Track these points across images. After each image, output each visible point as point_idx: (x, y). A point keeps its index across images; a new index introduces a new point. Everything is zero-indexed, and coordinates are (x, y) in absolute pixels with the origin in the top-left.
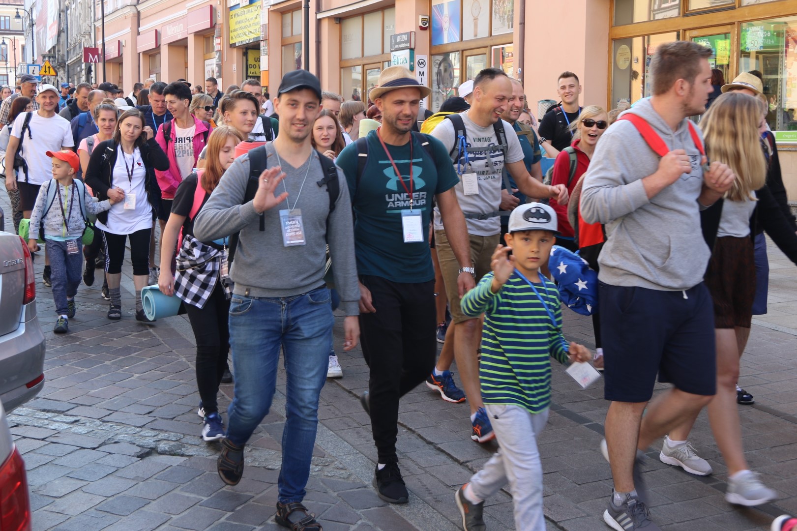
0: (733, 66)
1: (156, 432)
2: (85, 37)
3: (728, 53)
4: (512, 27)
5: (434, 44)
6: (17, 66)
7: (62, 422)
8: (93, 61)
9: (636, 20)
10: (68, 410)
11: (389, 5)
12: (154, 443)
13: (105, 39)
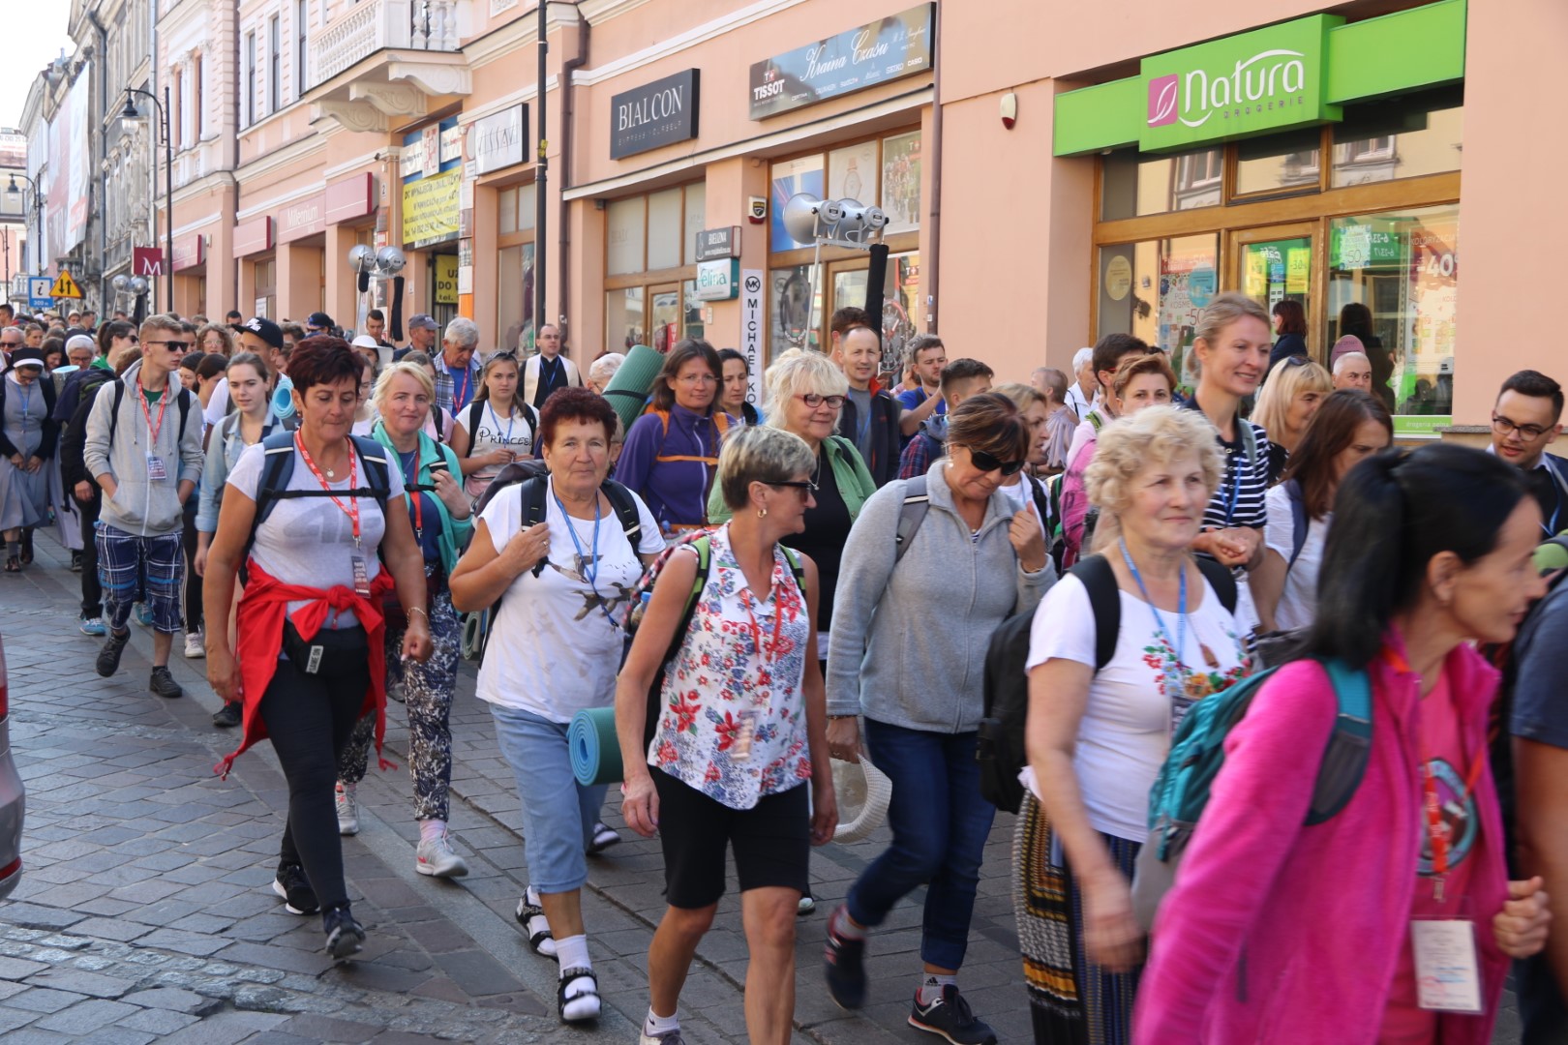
0: (1316, 297)
1: (235, 968)
2: (137, 228)
3: (1307, 272)
4: (918, 220)
5: (775, 249)
6: (10, 279)
7: (57, 947)
8: (152, 272)
9: (1143, 210)
10: (70, 925)
11: (694, 178)
12: (229, 989)
13: (173, 232)
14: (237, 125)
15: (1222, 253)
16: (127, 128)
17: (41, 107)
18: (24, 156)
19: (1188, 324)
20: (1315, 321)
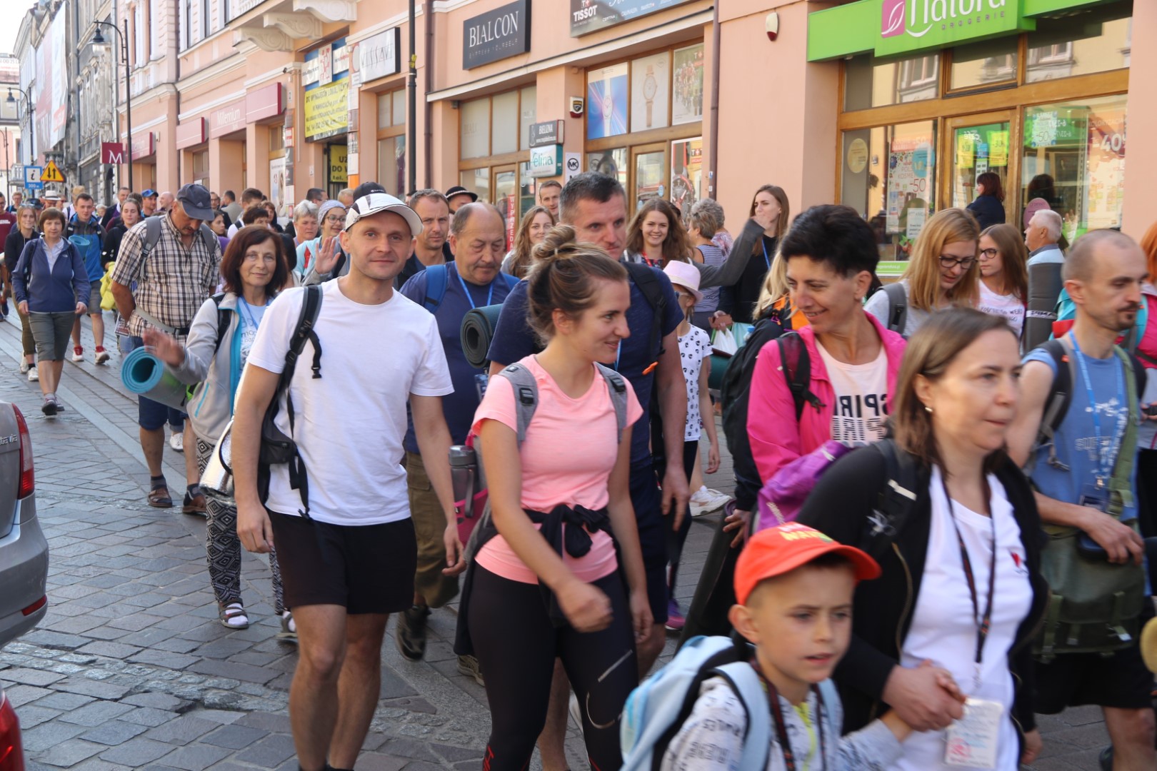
0: (1012, 168)
1: (203, 678)
2: (103, 128)
3: (1006, 150)
5: (590, 137)
6: (9, 168)
7: (72, 662)
8: (116, 161)
9: (876, 103)
10: (80, 647)
11: (528, 83)
12: (199, 694)
13: (132, 130)
14: (178, 48)
15: (939, 135)
16: (96, 51)
17: (29, 37)
18: (18, 75)
19: (912, 191)
20: (1011, 188)
